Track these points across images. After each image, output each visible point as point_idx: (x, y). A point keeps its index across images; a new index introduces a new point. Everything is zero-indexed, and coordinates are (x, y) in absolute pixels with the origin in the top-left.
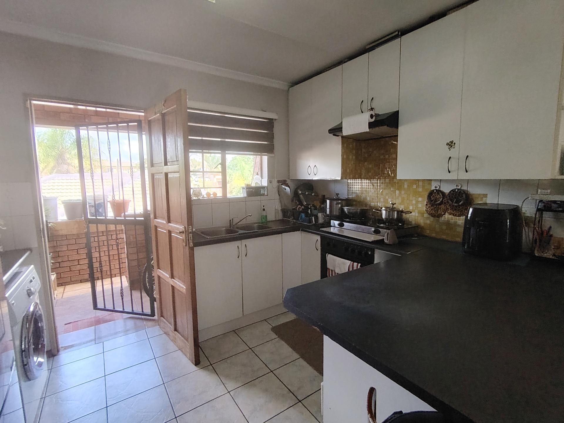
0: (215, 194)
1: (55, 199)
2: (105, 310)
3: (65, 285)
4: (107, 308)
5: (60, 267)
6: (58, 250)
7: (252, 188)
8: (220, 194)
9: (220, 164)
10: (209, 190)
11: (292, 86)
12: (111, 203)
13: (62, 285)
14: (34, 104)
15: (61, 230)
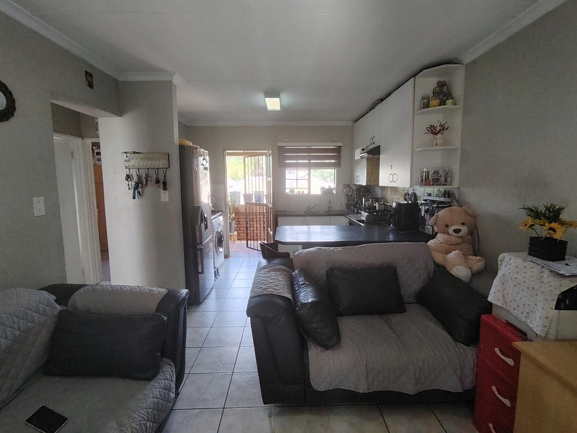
0: (303, 192)
1: (240, 192)
2: (250, 248)
3: (241, 240)
4: (252, 247)
5: (240, 230)
6: (239, 220)
7: (326, 189)
8: (306, 192)
9: (307, 175)
10: (299, 190)
11: (355, 123)
12: (265, 196)
13: (240, 240)
14: (227, 152)
15: (241, 210)
